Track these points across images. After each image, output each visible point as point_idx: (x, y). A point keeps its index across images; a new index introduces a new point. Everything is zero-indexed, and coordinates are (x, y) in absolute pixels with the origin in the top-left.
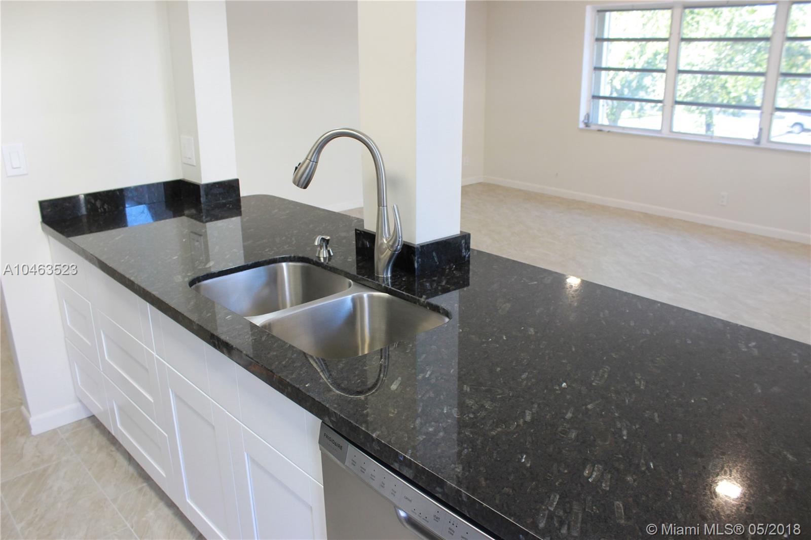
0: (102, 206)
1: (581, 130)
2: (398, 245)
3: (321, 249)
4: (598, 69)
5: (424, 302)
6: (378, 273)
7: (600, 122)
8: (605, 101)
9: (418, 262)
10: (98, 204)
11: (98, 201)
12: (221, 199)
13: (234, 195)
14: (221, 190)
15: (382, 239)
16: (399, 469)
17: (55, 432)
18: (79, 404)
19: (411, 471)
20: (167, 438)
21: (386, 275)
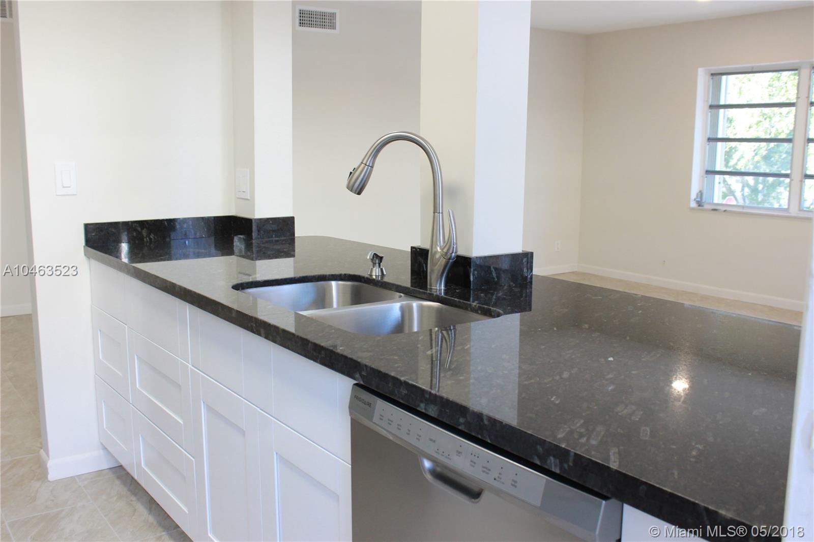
0: (149, 234)
1: (693, 209)
2: (453, 252)
3: (374, 267)
4: (713, 140)
5: (476, 306)
6: (431, 286)
7: (716, 201)
8: (722, 176)
9: (474, 275)
10: (144, 233)
11: (145, 229)
12: (274, 236)
13: (288, 234)
14: (275, 227)
15: (436, 248)
16: (425, 409)
17: (72, 479)
18: (102, 452)
19: (436, 408)
20: (194, 462)
21: (439, 287)
